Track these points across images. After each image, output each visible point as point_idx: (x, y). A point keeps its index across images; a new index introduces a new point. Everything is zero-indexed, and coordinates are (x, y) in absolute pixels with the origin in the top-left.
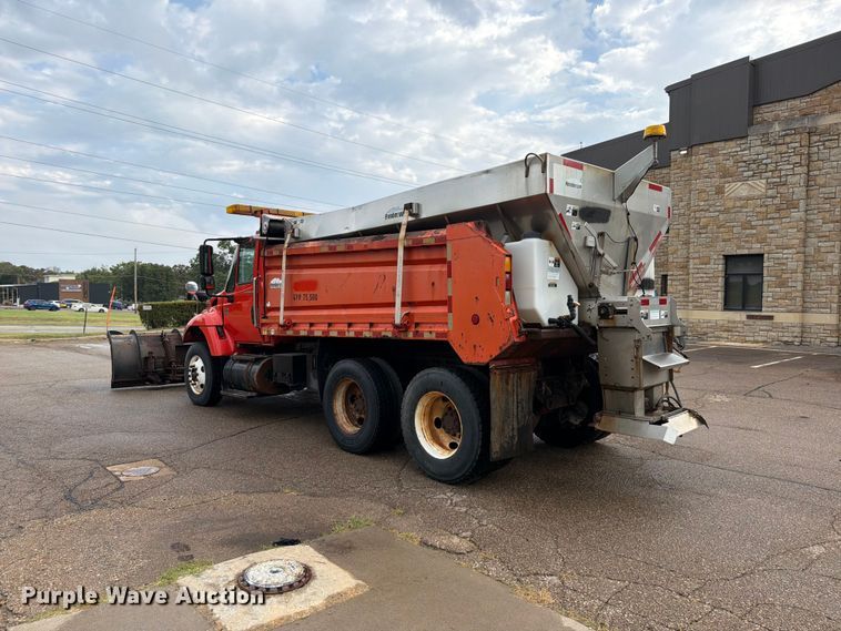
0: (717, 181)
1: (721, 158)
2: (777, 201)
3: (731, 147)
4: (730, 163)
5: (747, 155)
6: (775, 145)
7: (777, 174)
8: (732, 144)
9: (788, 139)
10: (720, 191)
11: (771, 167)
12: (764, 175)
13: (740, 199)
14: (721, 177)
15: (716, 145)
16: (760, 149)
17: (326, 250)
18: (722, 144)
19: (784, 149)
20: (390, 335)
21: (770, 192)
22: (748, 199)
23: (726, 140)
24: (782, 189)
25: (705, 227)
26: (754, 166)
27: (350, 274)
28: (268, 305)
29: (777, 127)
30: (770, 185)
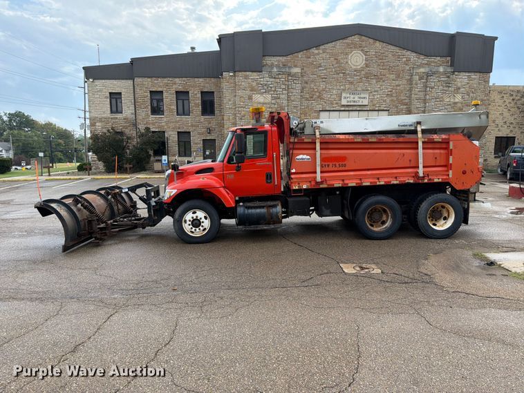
0: (248, 92)
1: (250, 80)
2: (276, 106)
3: (255, 75)
4: (254, 84)
5: (263, 81)
6: (275, 78)
7: (275, 93)
8: (255, 74)
9: (280, 76)
10: (250, 98)
11: (273, 89)
12: (270, 93)
13: (260, 103)
14: (251, 91)
15: (248, 73)
16: (268, 79)
17: (359, 140)
18: (250, 73)
19: (278, 80)
20: (412, 181)
21: (273, 101)
22: (264, 104)
23: (252, 72)
24: (278, 101)
25: (244, 116)
26: (266, 87)
27: (376, 153)
28: (293, 171)
29: (275, 70)
30: (274, 98)
